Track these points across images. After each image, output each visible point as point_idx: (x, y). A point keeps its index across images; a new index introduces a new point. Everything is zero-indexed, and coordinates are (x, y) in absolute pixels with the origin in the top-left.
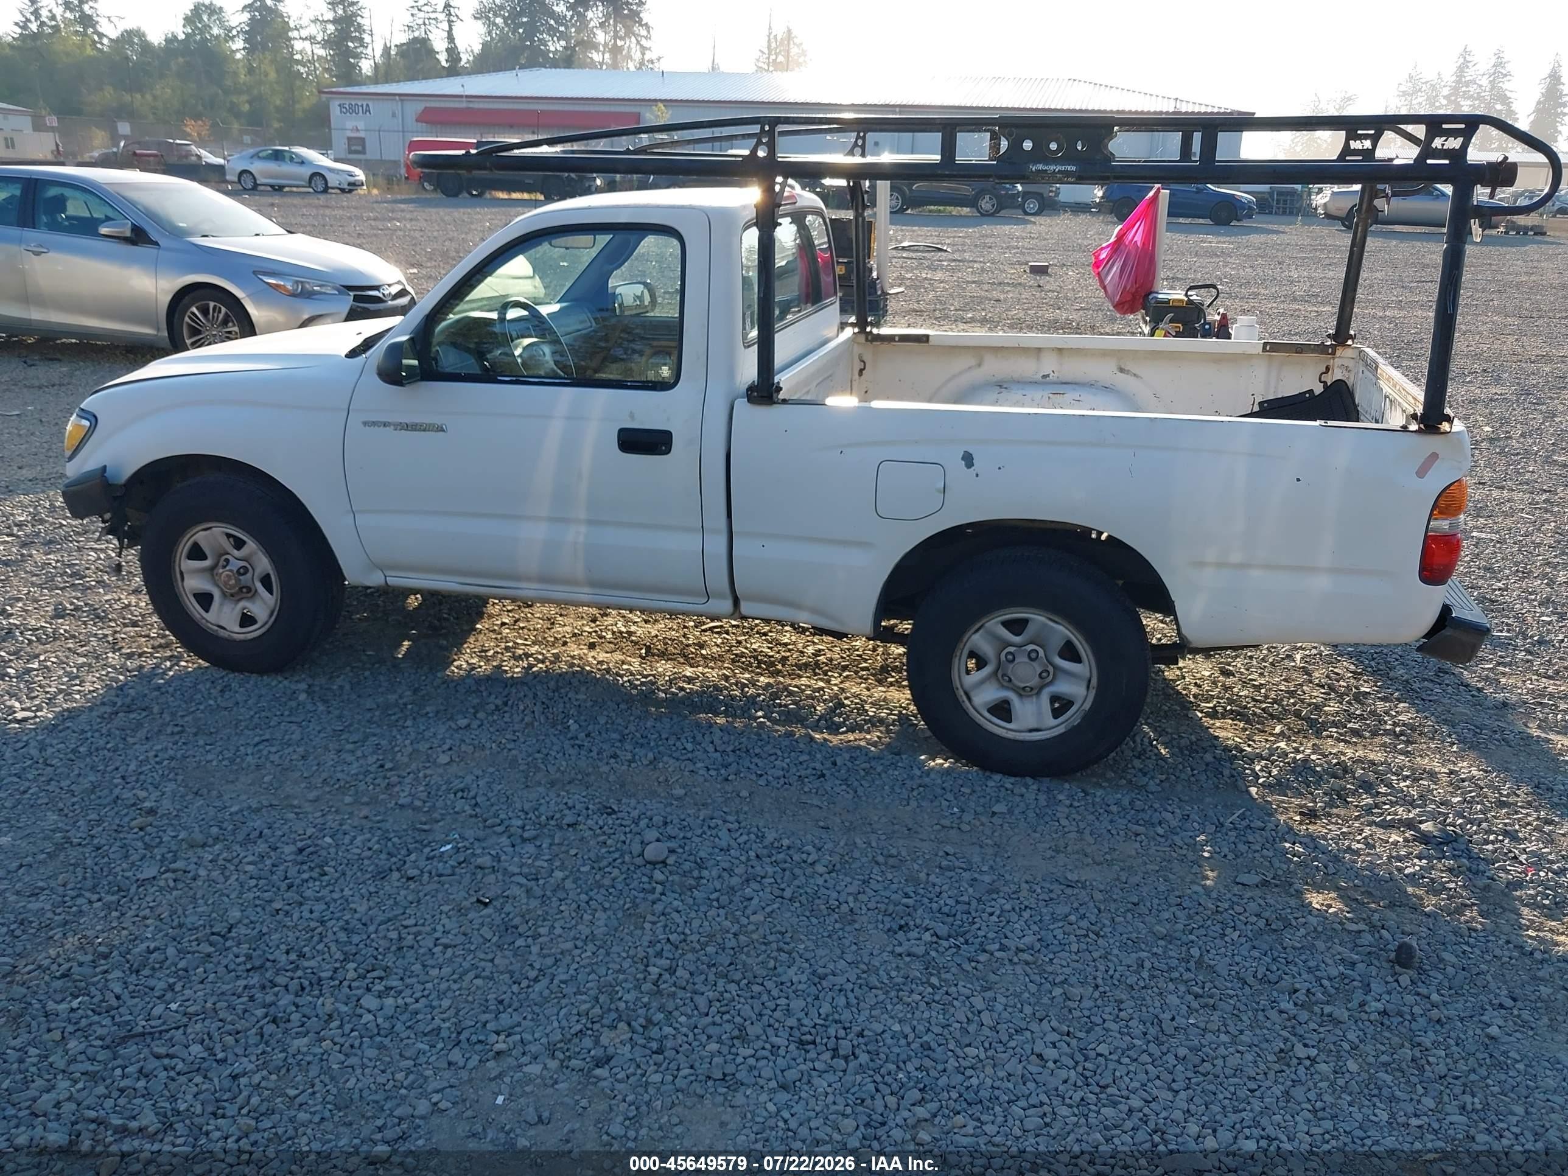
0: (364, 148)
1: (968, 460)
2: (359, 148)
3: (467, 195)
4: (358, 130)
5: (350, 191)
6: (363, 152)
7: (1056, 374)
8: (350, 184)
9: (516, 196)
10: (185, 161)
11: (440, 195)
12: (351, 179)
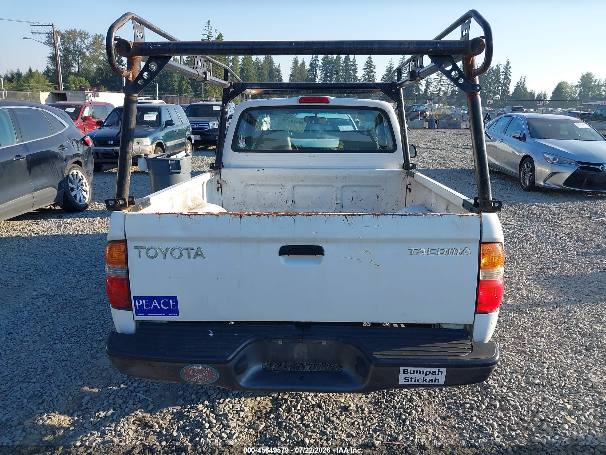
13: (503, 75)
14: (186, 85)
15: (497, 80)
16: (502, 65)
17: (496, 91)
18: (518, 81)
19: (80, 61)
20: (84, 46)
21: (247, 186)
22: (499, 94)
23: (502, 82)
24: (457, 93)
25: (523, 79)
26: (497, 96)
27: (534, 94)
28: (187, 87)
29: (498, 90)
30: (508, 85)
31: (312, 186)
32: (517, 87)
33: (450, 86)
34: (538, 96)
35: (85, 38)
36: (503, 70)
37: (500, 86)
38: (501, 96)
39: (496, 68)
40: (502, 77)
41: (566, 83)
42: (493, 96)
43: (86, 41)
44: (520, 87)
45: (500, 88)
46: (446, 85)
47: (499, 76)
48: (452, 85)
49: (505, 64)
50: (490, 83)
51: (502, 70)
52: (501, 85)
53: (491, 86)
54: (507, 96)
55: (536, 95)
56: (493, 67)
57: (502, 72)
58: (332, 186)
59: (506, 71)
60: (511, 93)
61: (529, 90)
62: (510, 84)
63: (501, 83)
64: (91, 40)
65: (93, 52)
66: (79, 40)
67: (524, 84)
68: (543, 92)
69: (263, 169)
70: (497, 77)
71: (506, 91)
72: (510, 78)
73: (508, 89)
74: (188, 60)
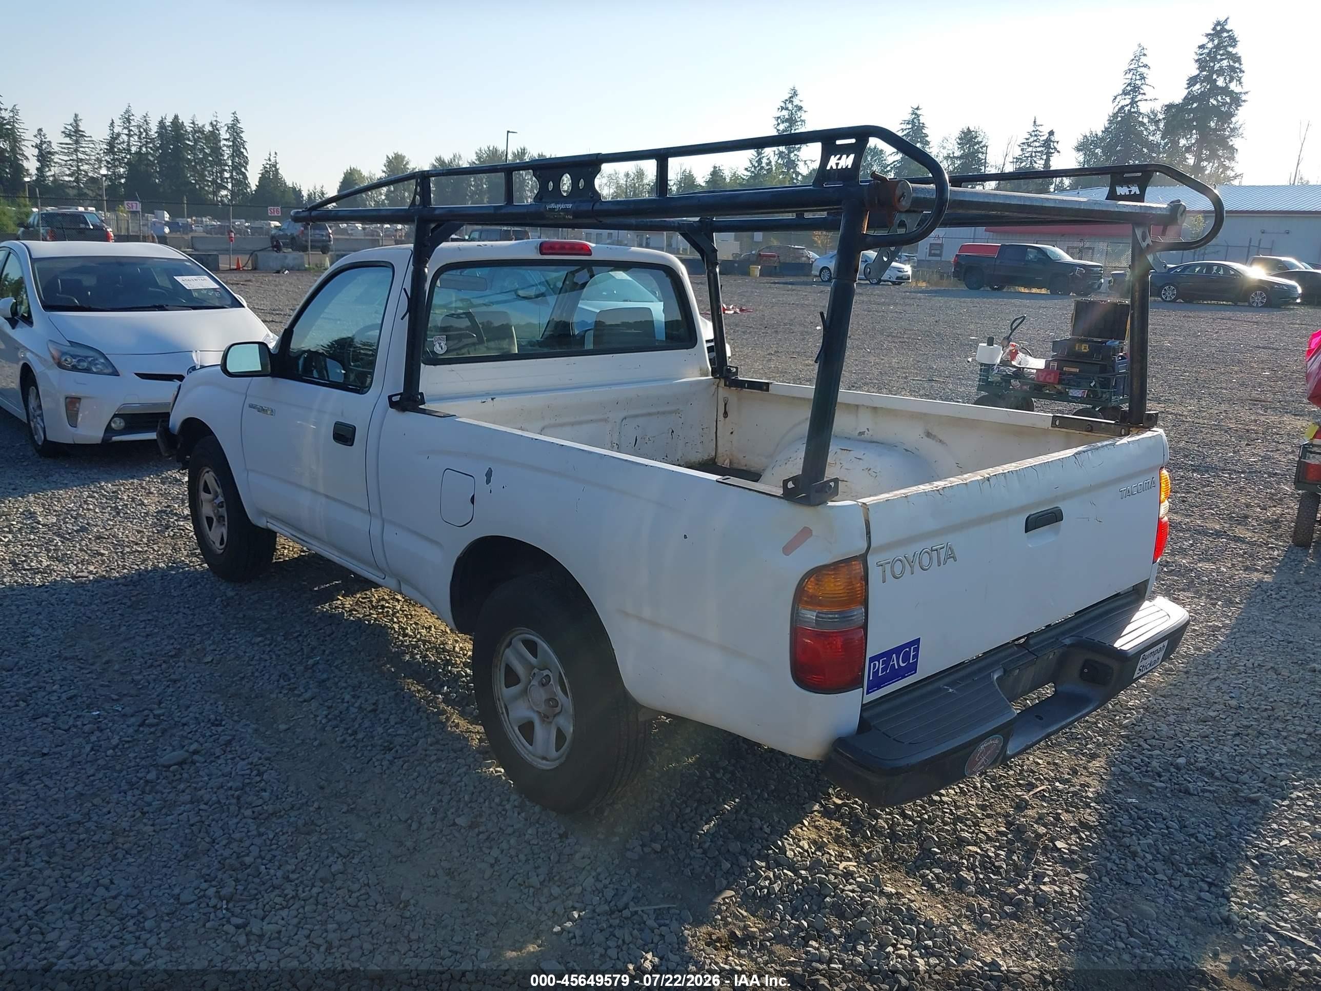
0: (941, 252)
1: (489, 474)
2: (938, 252)
3: (989, 289)
4: (939, 238)
5: (899, 284)
6: (940, 255)
7: (871, 433)
8: (898, 278)
9: (1034, 290)
10: (798, 261)
11: (963, 287)
12: (900, 274)
13: (228, 147)
15: (217, 157)
16: (223, 125)
17: (219, 181)
18: (265, 162)
22: (226, 188)
23: (230, 163)
24: (123, 181)
25: (273, 159)
26: (224, 193)
27: (300, 191)
29: (222, 179)
30: (243, 170)
31: (573, 424)
32: (262, 174)
33: (105, 163)
34: (309, 196)
36: (227, 136)
37: (226, 170)
38: (232, 192)
39: (211, 129)
40: (227, 152)
41: (359, 173)
42: (215, 193)
44: (270, 176)
45: (227, 175)
46: (92, 162)
47: (220, 148)
48: (108, 162)
49: (229, 121)
50: (201, 162)
51: (224, 134)
52: (227, 168)
53: (204, 169)
54: (244, 194)
55: (305, 194)
56: (203, 126)
57: (226, 140)
58: (606, 420)
59: (235, 138)
60: (254, 188)
61: (289, 184)
62: (248, 167)
63: (226, 165)
67: (277, 170)
68: (318, 189)
69: (492, 399)
70: (217, 151)
71: (241, 183)
72: (245, 154)
73: (245, 178)
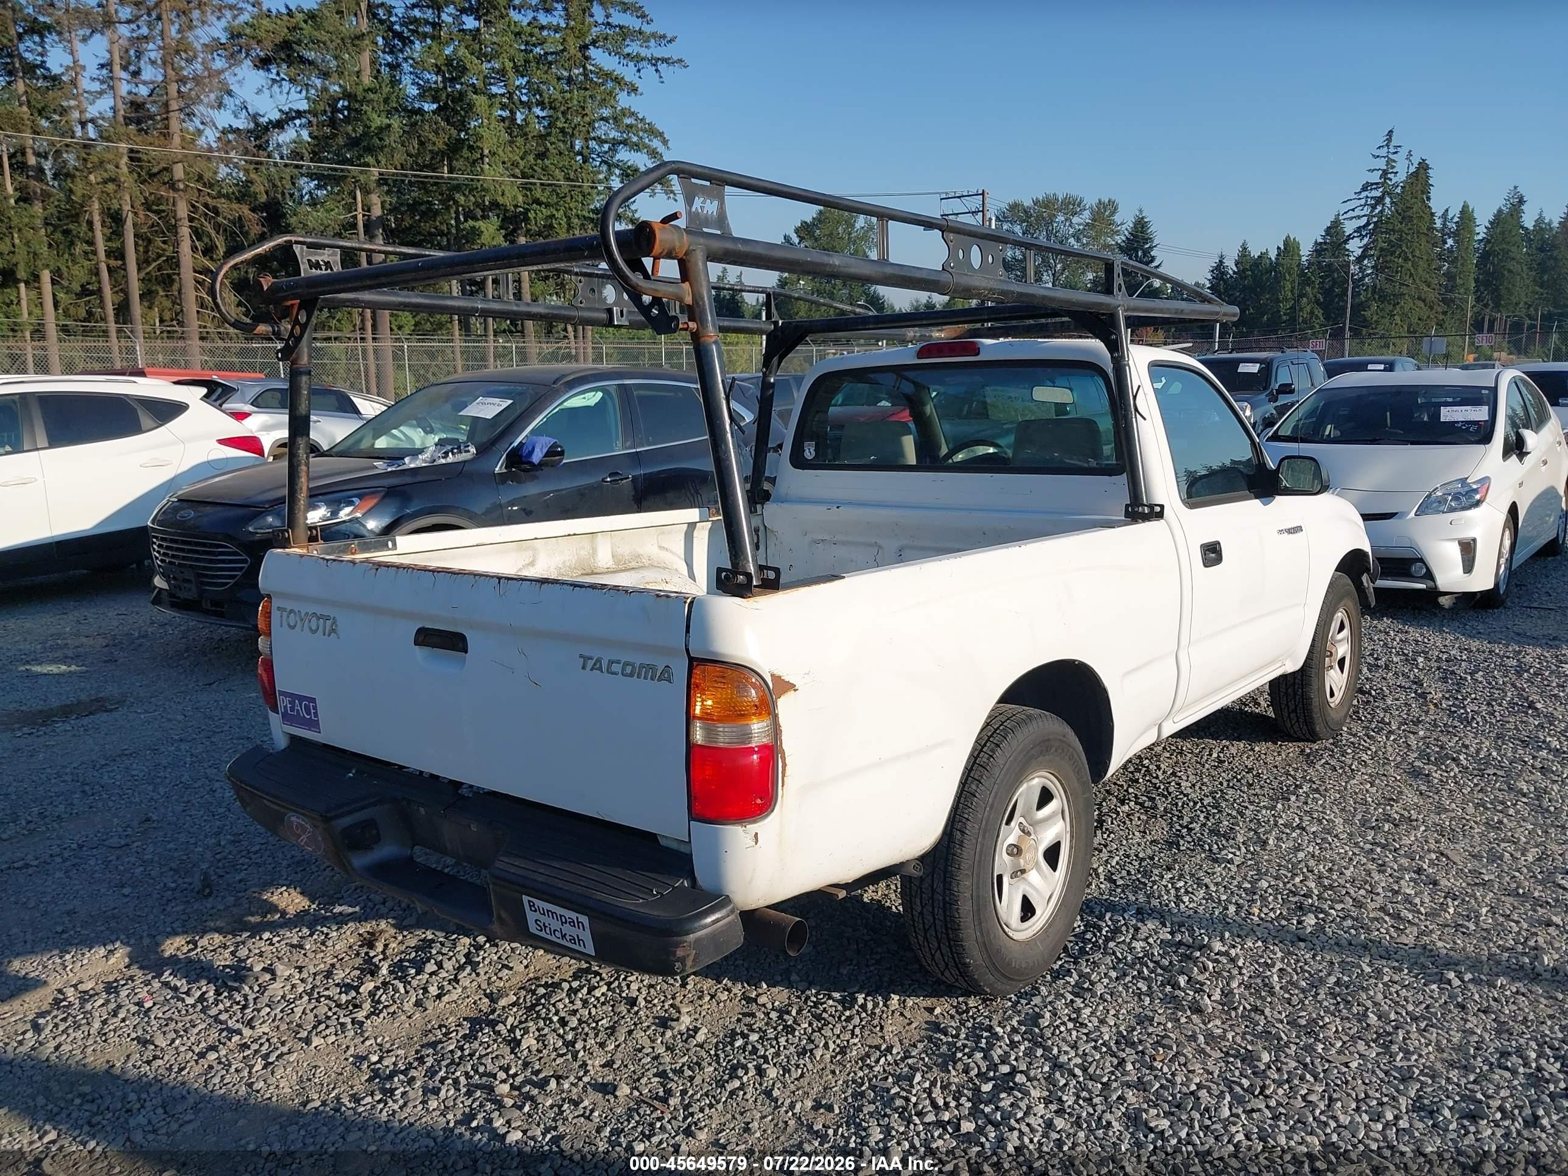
14: (1308, 309)
19: (1059, 266)
20: (1072, 231)
21: (817, 542)
28: (1312, 313)
35: (1074, 214)
43: (1076, 220)
64: (1086, 216)
65: (1087, 243)
66: (1060, 218)
74: (1325, 243)
